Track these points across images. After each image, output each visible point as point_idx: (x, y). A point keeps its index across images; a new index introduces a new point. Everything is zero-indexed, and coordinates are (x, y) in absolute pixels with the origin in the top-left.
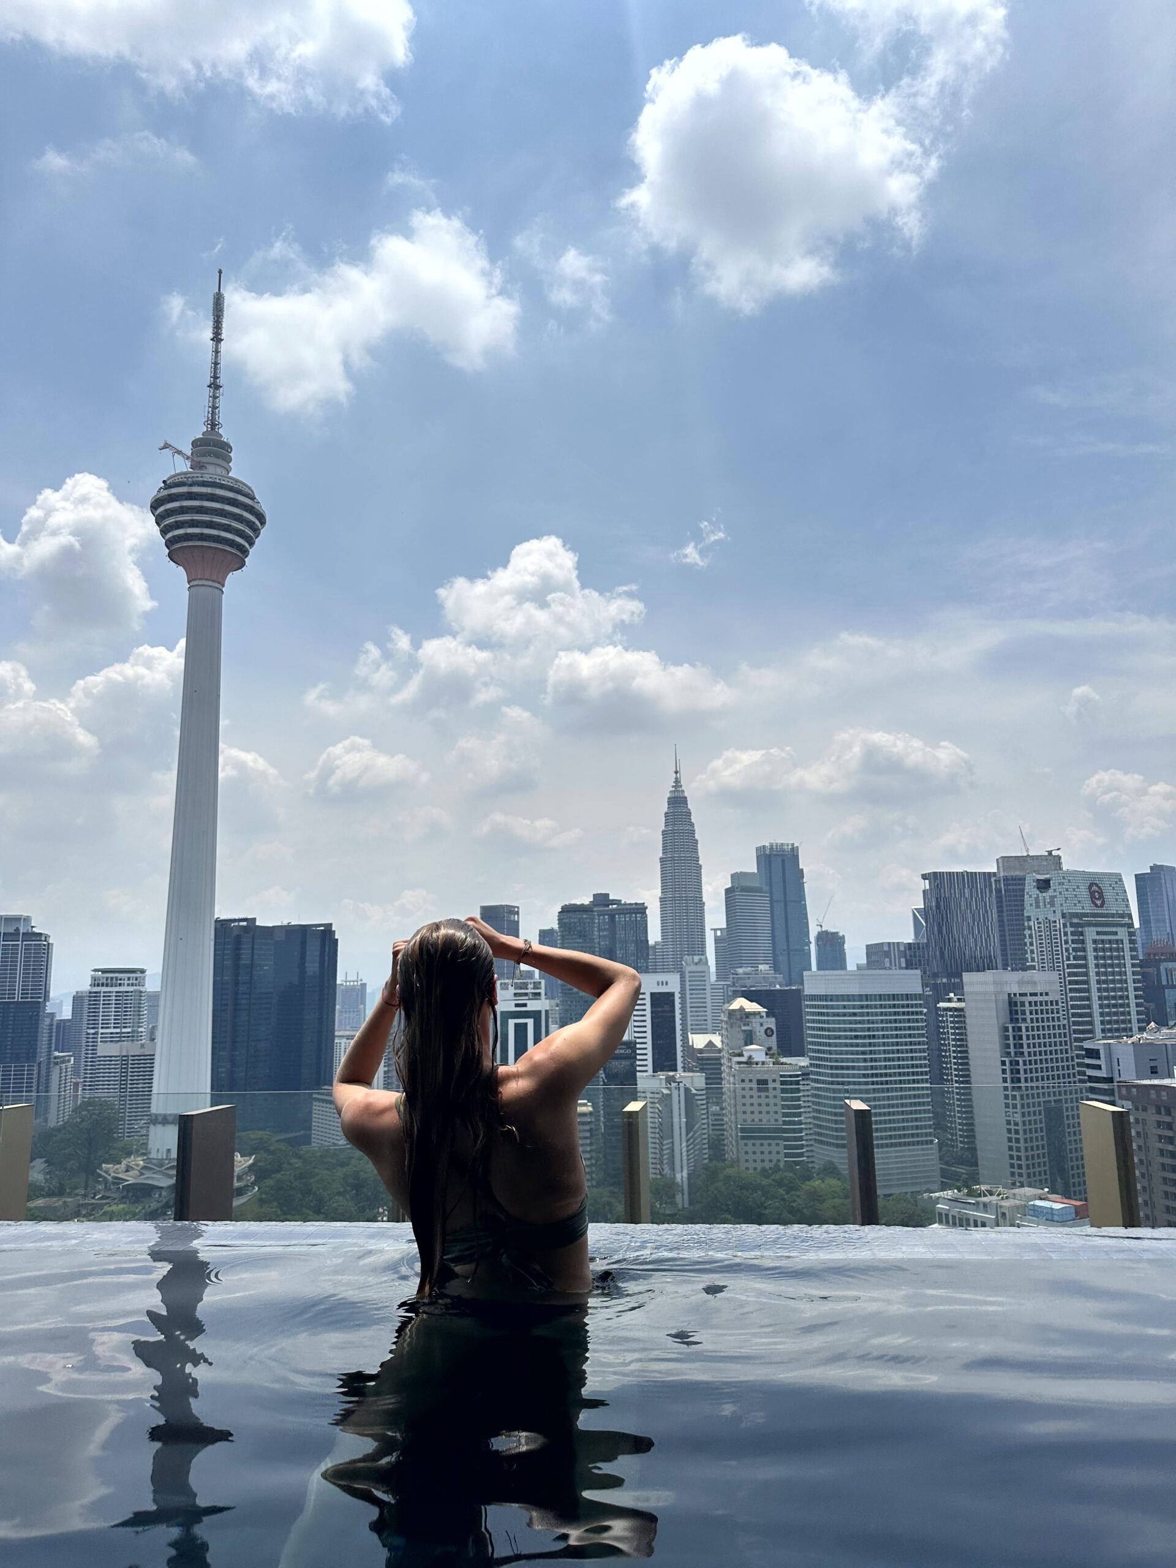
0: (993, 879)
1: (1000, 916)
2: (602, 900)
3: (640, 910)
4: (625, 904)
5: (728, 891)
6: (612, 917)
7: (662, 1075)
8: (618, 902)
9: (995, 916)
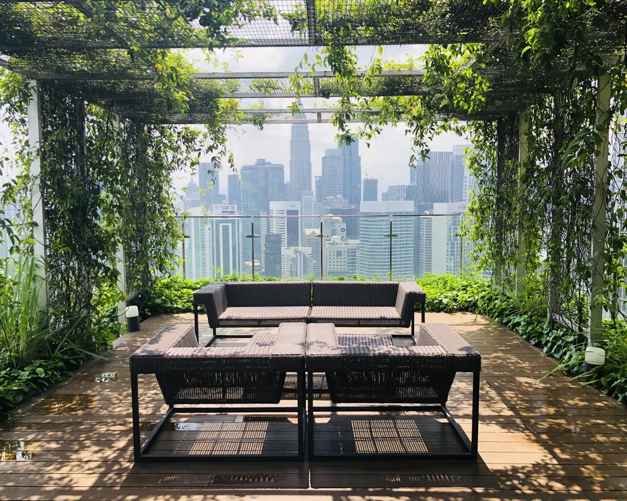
0: (451, 156)
1: (452, 174)
2: (262, 162)
3: (280, 168)
4: (273, 165)
5: (324, 158)
6: (267, 171)
7: (292, 248)
8: (269, 164)
9: (450, 173)
